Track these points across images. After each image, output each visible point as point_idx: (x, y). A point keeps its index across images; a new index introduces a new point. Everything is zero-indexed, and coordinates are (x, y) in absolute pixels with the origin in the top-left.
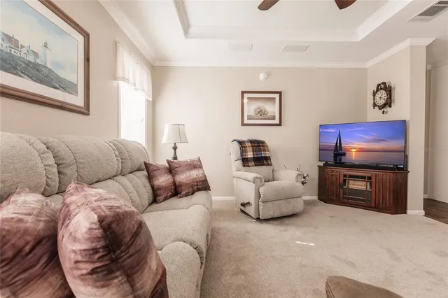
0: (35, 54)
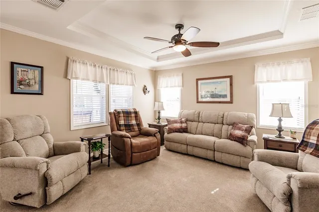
0: (213, 92)
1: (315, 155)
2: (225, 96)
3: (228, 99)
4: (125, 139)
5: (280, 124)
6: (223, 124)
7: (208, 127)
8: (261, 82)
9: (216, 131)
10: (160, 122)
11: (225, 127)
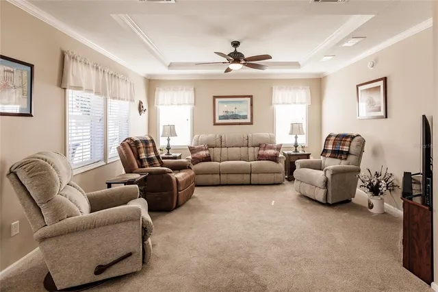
0: (233, 112)
1: (334, 157)
2: (245, 117)
3: (248, 120)
4: (170, 174)
5: (296, 141)
6: (248, 146)
7: (234, 151)
8: (277, 104)
9: (243, 154)
10: (170, 153)
11: (251, 149)
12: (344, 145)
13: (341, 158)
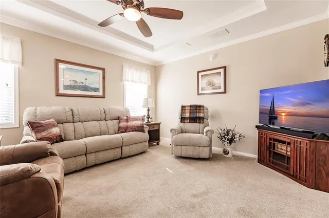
0: (82, 83)
3: (100, 94)
9: (103, 128)
11: (109, 122)
12: (200, 112)
13: (200, 123)
